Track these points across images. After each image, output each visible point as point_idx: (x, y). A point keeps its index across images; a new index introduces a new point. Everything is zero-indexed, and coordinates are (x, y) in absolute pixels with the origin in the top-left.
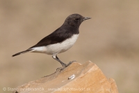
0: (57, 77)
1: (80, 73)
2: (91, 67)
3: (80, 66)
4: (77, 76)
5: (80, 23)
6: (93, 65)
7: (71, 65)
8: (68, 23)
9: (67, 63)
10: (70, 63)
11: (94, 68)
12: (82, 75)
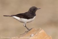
0: (25, 35)
1: (36, 33)
2: (41, 30)
3: (36, 30)
4: (34, 34)
5: (36, 11)
6: (42, 30)
7: (32, 30)
8: (30, 11)
9: (30, 29)
10: (31, 29)
11: (42, 31)
12: (37, 34)
